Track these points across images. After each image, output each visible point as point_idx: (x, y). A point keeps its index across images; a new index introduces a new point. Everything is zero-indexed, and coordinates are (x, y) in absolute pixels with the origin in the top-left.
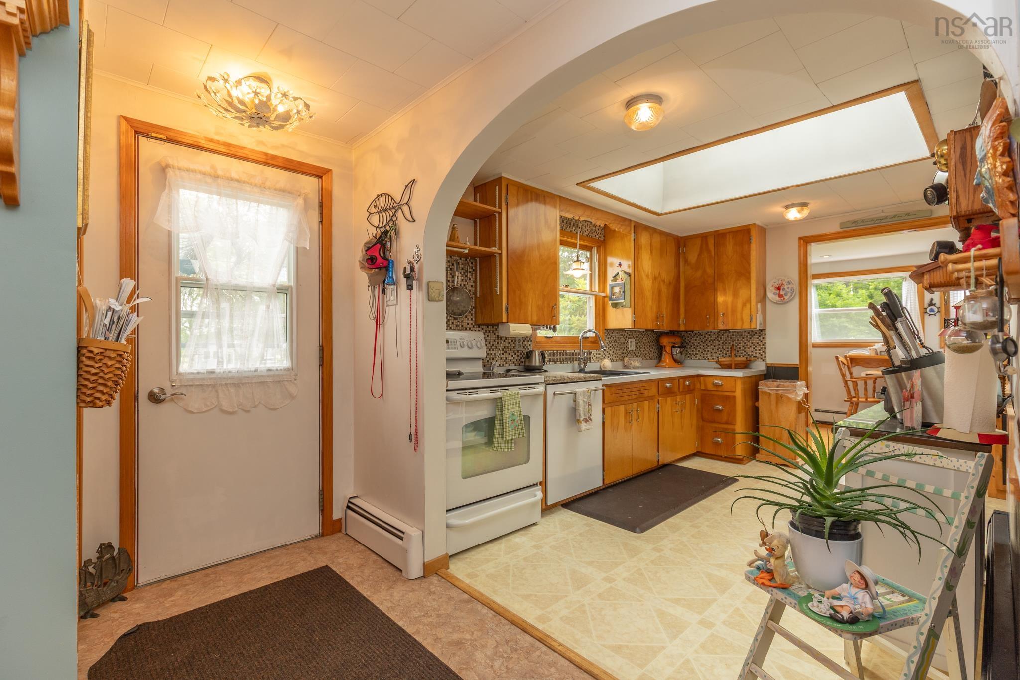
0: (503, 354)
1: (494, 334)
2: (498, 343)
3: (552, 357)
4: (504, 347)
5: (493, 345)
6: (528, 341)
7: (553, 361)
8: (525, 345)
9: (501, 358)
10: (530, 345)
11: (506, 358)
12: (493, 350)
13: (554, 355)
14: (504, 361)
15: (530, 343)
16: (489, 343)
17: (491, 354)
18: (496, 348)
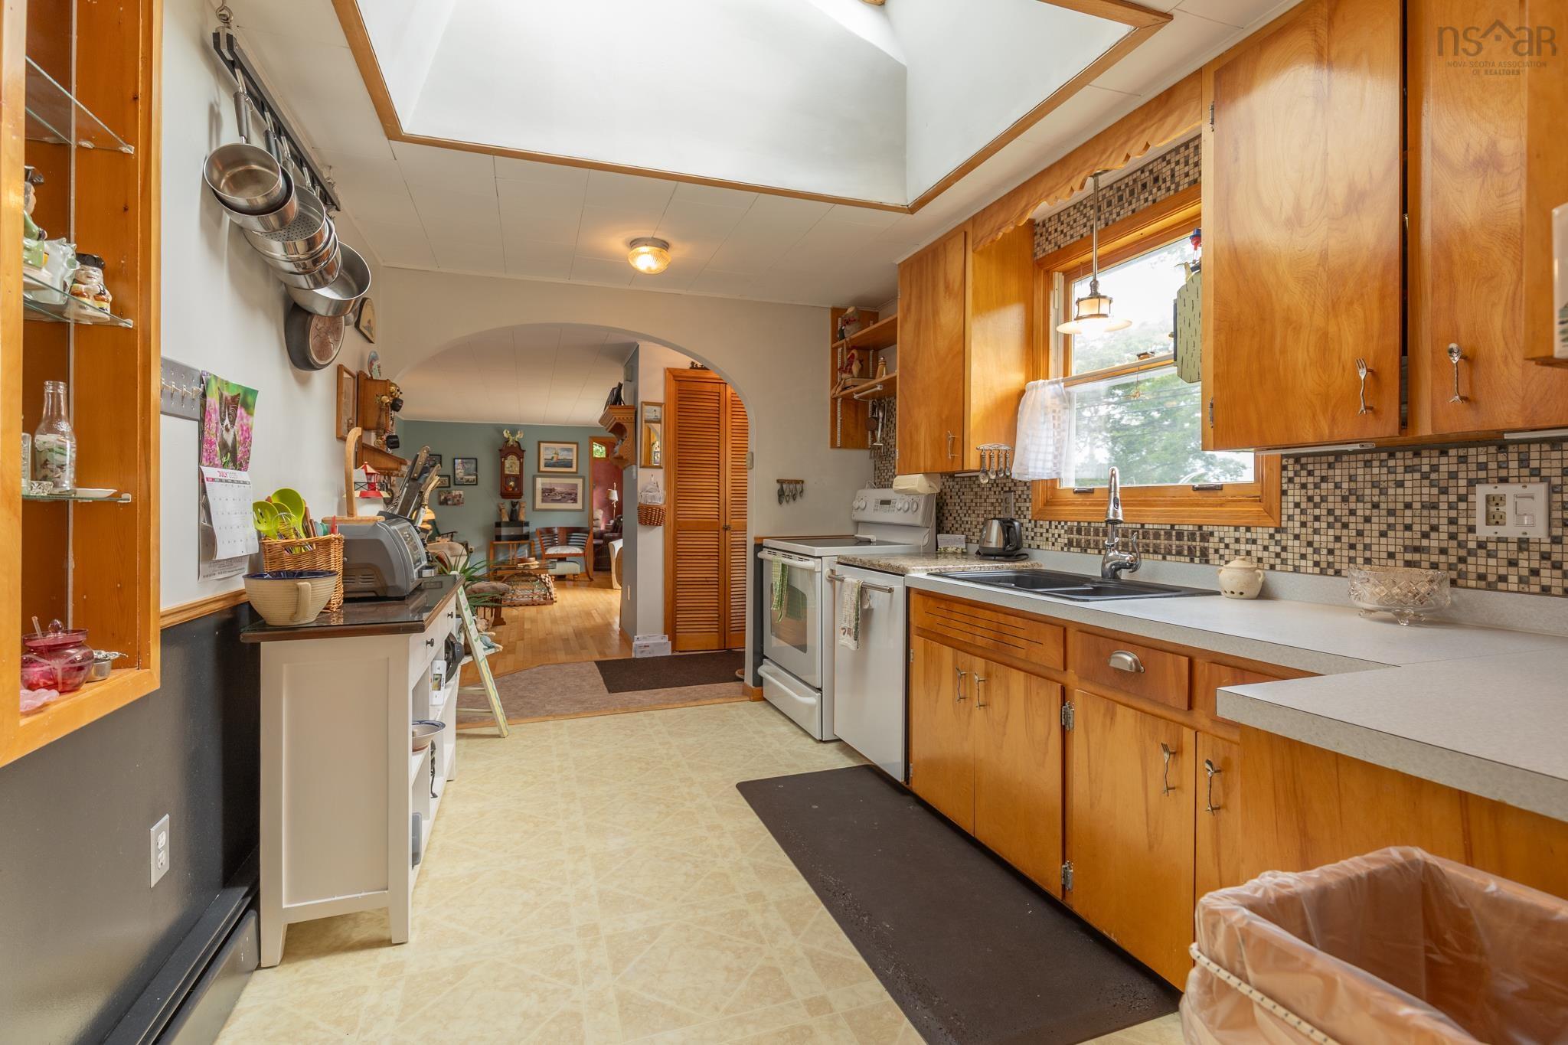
3: (1075, 536)
6: (1025, 500)
7: (1078, 545)
10: (1028, 509)
15: (1028, 504)
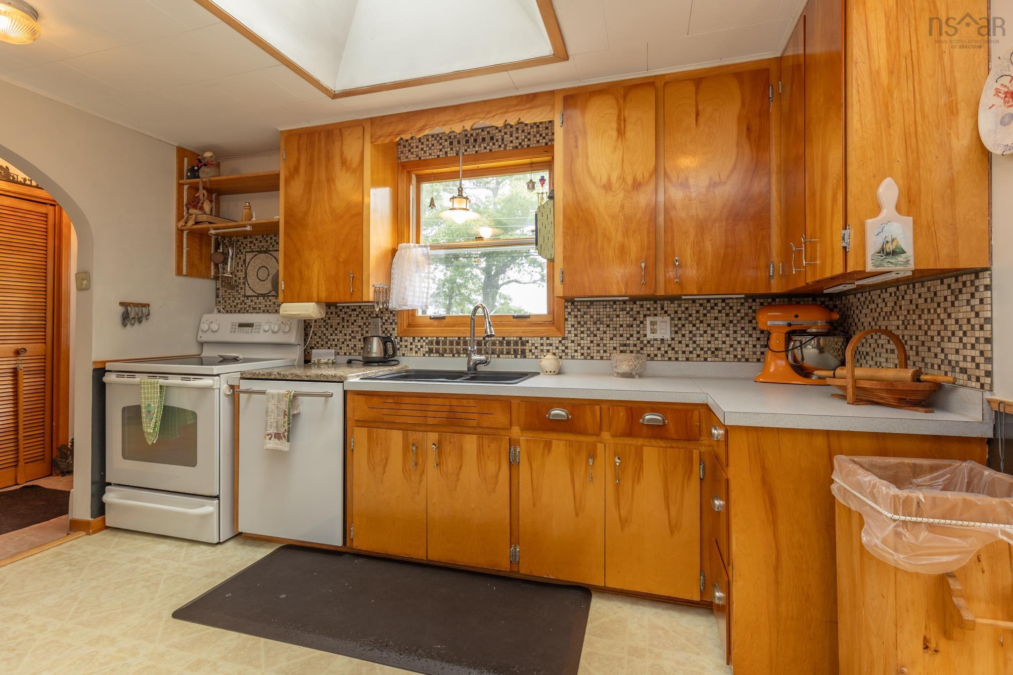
0: (350, 340)
1: (339, 316)
2: (343, 327)
3: (434, 346)
4: (352, 332)
5: (336, 329)
6: (391, 324)
7: (437, 351)
8: (386, 329)
9: (348, 345)
10: (394, 329)
11: (355, 346)
12: (336, 335)
13: (438, 343)
14: (352, 348)
15: (393, 326)
16: (331, 327)
17: (334, 340)
18: (341, 332)
